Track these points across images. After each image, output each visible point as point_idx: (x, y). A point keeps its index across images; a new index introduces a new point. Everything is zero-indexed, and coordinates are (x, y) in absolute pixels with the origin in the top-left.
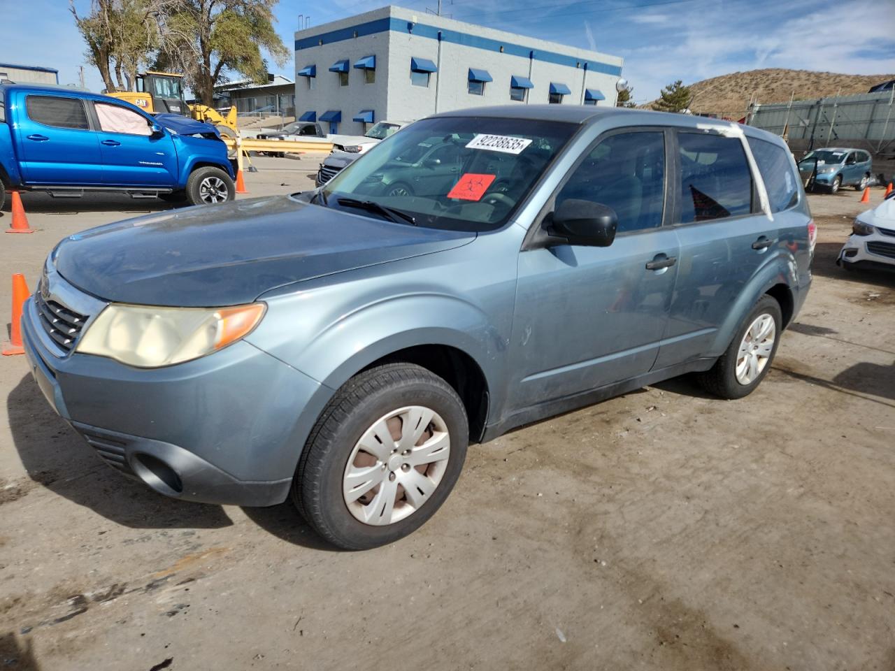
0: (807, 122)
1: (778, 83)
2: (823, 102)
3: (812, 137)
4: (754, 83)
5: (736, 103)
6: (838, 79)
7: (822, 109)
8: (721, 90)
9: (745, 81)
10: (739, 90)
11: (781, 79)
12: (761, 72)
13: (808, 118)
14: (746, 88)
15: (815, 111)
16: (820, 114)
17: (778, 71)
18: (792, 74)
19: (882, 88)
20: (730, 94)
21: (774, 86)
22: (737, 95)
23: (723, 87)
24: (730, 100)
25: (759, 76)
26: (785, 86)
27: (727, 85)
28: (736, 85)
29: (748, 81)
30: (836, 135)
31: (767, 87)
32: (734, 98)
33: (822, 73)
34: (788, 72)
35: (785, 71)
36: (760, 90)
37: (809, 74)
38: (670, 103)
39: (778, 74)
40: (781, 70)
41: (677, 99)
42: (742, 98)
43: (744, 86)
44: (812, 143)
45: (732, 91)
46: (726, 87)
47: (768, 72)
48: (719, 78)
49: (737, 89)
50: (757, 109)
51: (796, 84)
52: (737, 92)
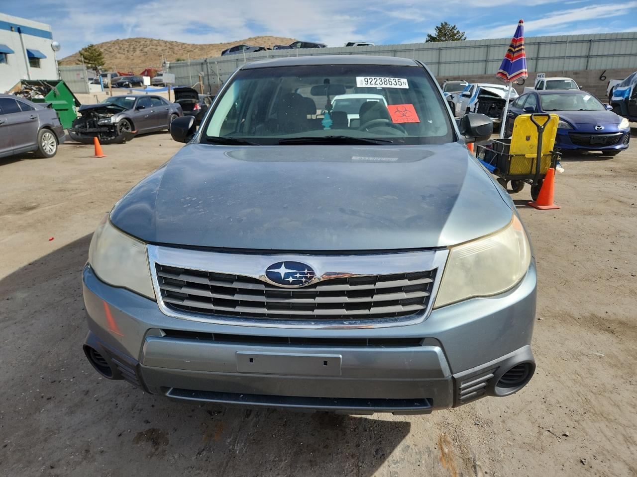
0: (203, 73)
1: (148, 48)
2: (208, 61)
3: (209, 83)
4: (132, 47)
5: (125, 61)
6: (184, 47)
7: (209, 65)
8: (111, 52)
9: (125, 46)
10: (124, 53)
11: (149, 46)
12: (133, 40)
13: (202, 71)
14: (128, 51)
15: (205, 66)
16: (209, 69)
17: (145, 39)
18: (155, 42)
19: (228, 52)
20: (118, 56)
21: (146, 50)
22: (124, 56)
23: (111, 50)
24: (120, 60)
25: (133, 42)
26: (154, 50)
27: (113, 49)
28: (120, 49)
29: (128, 46)
30: (222, 81)
31: (141, 50)
32: (122, 58)
33: (173, 42)
34: (152, 40)
35: (149, 39)
36: (138, 52)
37: (166, 42)
38: (89, 60)
39: (146, 42)
40: (147, 39)
41: (94, 58)
42: (128, 58)
43: (126, 49)
44: (210, 87)
45: (119, 53)
46: (113, 50)
47: (139, 40)
48: (106, 43)
49: (121, 51)
50: (168, 65)
51: (160, 49)
52: (122, 53)
